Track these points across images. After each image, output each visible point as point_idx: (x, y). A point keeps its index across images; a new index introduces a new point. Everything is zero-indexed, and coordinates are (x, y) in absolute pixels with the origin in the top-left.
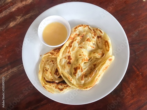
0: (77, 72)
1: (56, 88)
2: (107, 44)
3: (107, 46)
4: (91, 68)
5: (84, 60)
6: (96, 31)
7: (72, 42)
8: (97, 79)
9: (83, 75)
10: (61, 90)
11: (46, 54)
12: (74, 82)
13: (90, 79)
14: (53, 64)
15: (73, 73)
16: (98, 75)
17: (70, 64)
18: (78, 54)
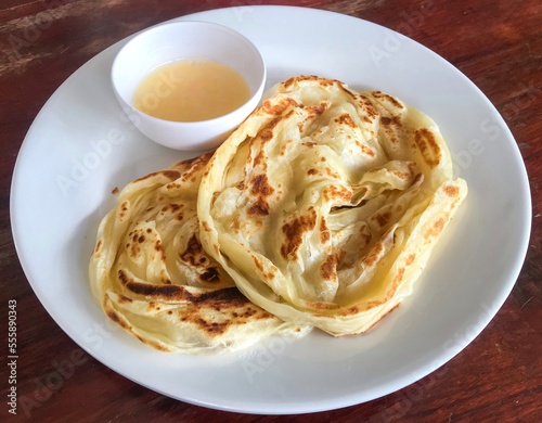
0: (300, 241)
1: (184, 319)
2: (425, 139)
3: (428, 145)
4: (365, 232)
5: (334, 193)
6: (372, 100)
7: (272, 124)
8: (402, 271)
9: (331, 258)
10: (217, 328)
11: (145, 178)
12: (283, 283)
13: (366, 272)
14: (175, 222)
15: (278, 251)
16: (405, 255)
17: (265, 212)
18: (303, 168)
